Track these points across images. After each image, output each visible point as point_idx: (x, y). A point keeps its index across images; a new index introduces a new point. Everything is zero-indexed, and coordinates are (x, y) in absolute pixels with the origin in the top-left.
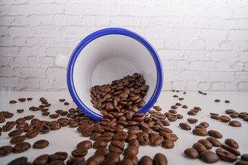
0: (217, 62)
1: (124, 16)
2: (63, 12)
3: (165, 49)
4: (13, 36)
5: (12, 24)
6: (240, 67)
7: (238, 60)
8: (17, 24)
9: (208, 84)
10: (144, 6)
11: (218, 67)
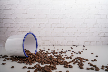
0: (92, 33)
1: (52, 14)
2: (26, 13)
3: (69, 28)
4: (4, 23)
5: (4, 18)
6: (102, 35)
7: (102, 32)
8: (6, 18)
9: (89, 42)
10: (60, 10)
11: (93, 35)
